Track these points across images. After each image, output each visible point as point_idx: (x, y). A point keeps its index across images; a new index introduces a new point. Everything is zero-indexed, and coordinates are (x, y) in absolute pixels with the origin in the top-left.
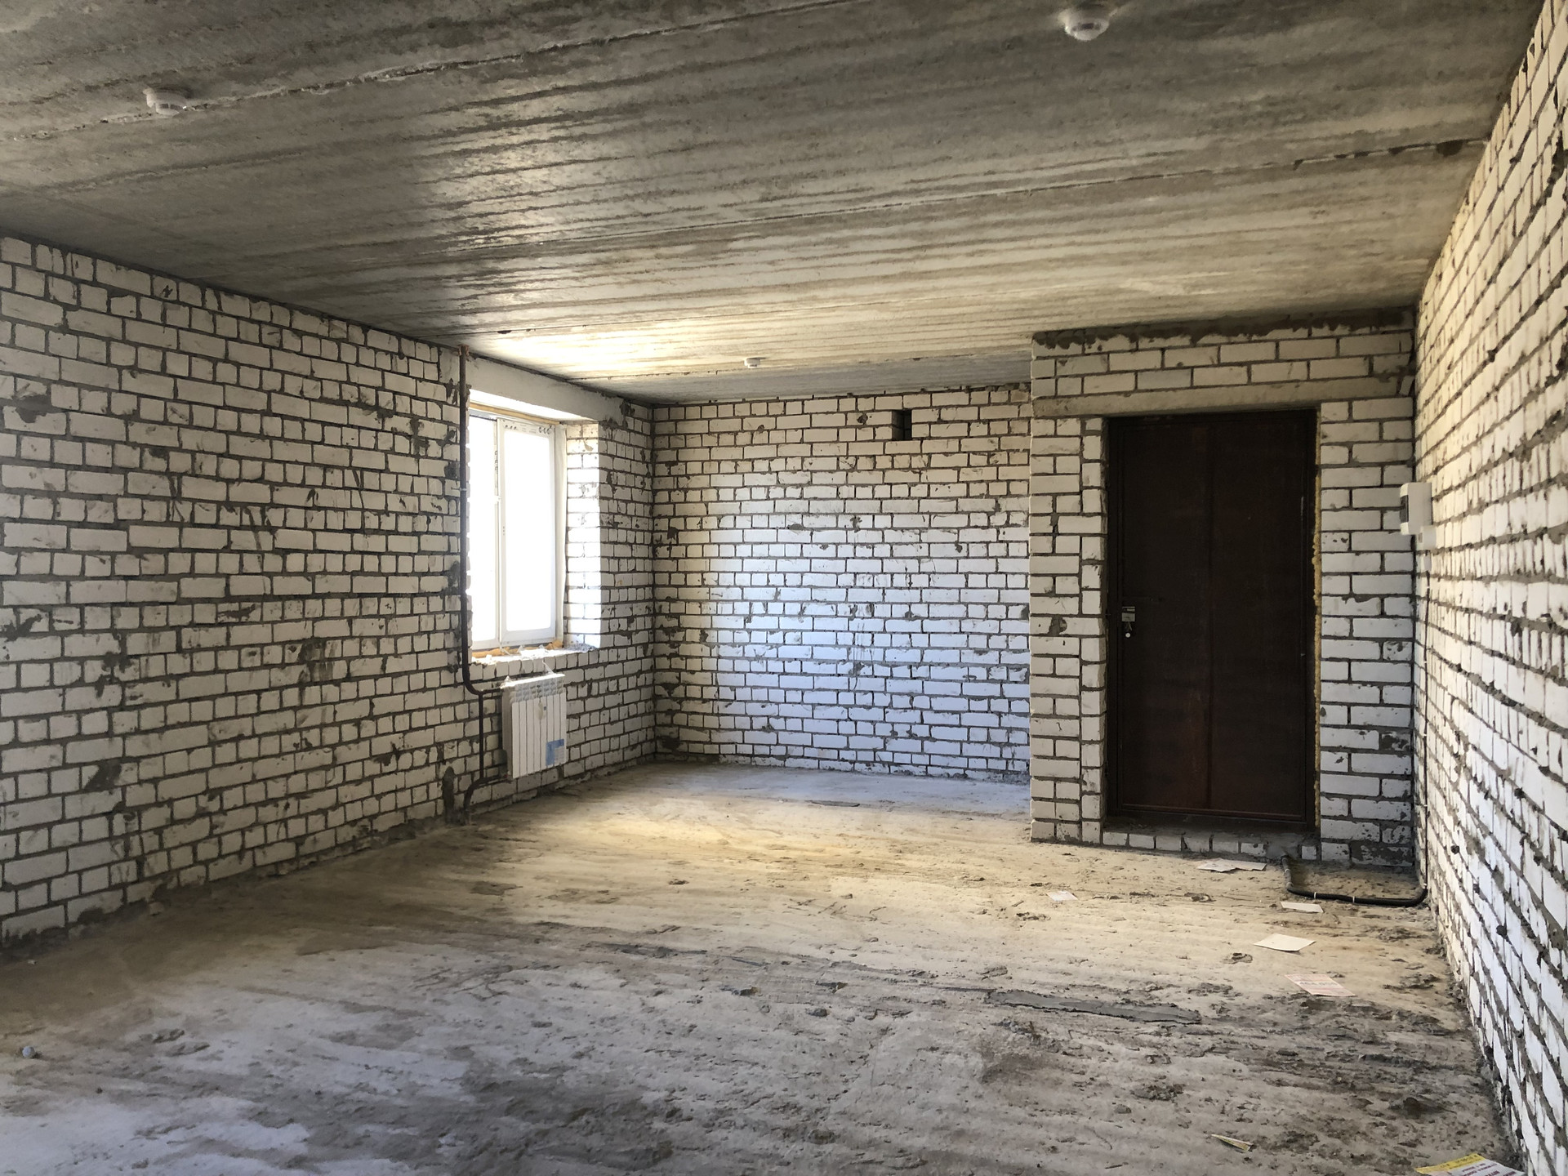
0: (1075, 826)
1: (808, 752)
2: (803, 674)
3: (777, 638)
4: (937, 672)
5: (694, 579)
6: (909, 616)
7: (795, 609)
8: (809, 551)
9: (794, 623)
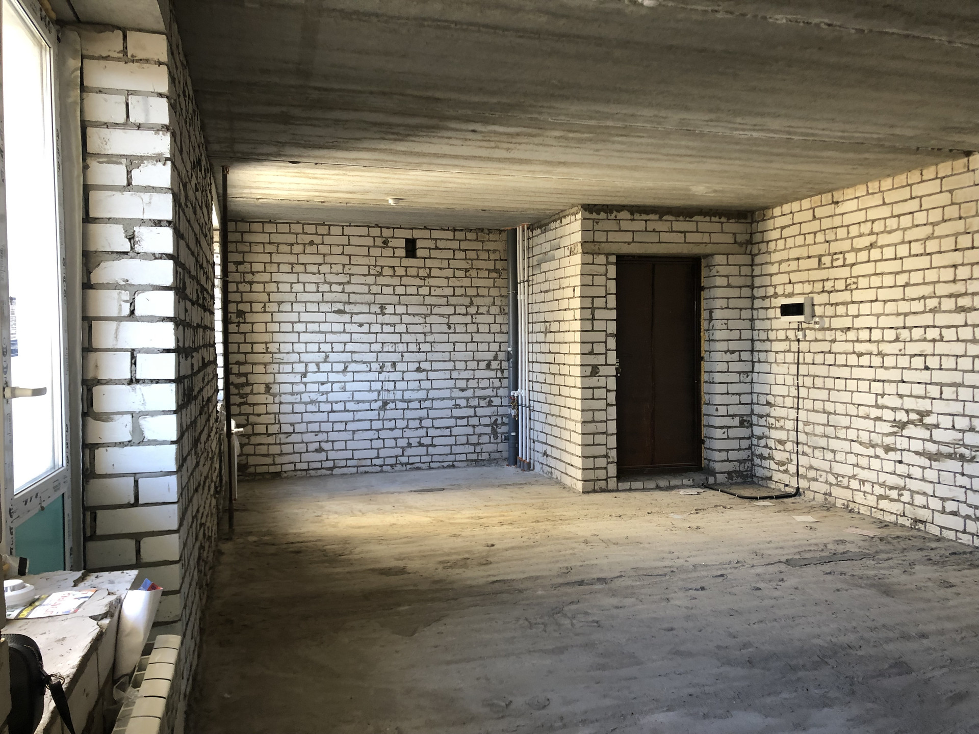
0: (604, 482)
1: (350, 463)
2: (346, 411)
3: (327, 387)
4: (436, 404)
5: (260, 348)
6: (419, 370)
7: (341, 367)
8: (349, 328)
9: (340, 377)
